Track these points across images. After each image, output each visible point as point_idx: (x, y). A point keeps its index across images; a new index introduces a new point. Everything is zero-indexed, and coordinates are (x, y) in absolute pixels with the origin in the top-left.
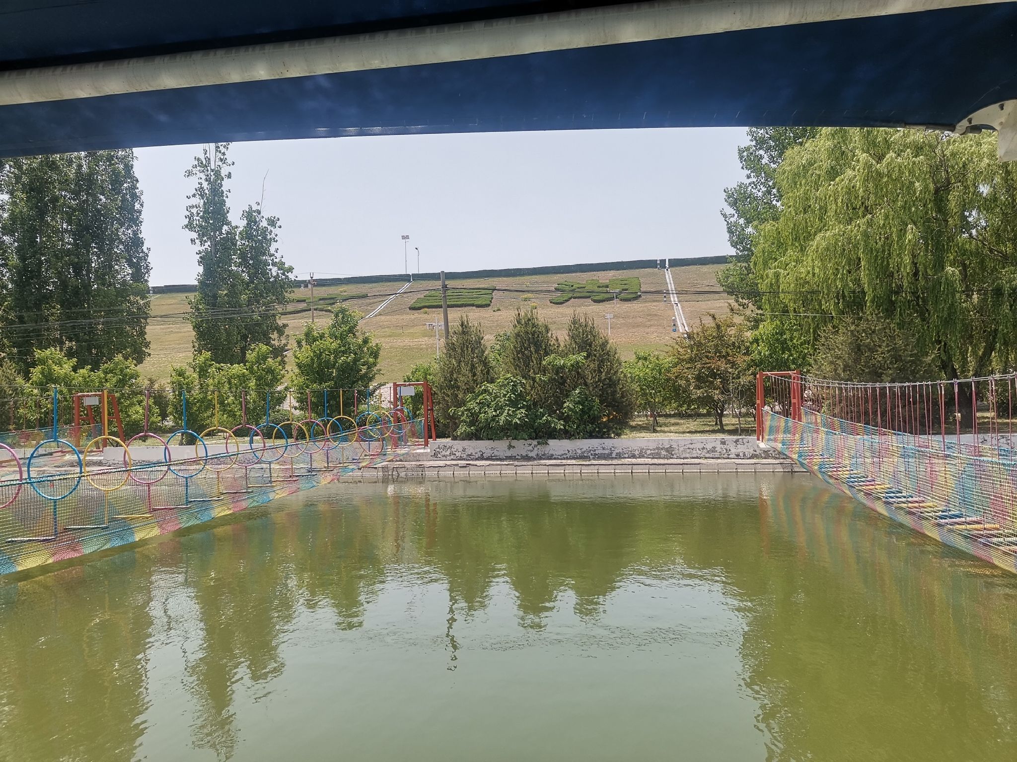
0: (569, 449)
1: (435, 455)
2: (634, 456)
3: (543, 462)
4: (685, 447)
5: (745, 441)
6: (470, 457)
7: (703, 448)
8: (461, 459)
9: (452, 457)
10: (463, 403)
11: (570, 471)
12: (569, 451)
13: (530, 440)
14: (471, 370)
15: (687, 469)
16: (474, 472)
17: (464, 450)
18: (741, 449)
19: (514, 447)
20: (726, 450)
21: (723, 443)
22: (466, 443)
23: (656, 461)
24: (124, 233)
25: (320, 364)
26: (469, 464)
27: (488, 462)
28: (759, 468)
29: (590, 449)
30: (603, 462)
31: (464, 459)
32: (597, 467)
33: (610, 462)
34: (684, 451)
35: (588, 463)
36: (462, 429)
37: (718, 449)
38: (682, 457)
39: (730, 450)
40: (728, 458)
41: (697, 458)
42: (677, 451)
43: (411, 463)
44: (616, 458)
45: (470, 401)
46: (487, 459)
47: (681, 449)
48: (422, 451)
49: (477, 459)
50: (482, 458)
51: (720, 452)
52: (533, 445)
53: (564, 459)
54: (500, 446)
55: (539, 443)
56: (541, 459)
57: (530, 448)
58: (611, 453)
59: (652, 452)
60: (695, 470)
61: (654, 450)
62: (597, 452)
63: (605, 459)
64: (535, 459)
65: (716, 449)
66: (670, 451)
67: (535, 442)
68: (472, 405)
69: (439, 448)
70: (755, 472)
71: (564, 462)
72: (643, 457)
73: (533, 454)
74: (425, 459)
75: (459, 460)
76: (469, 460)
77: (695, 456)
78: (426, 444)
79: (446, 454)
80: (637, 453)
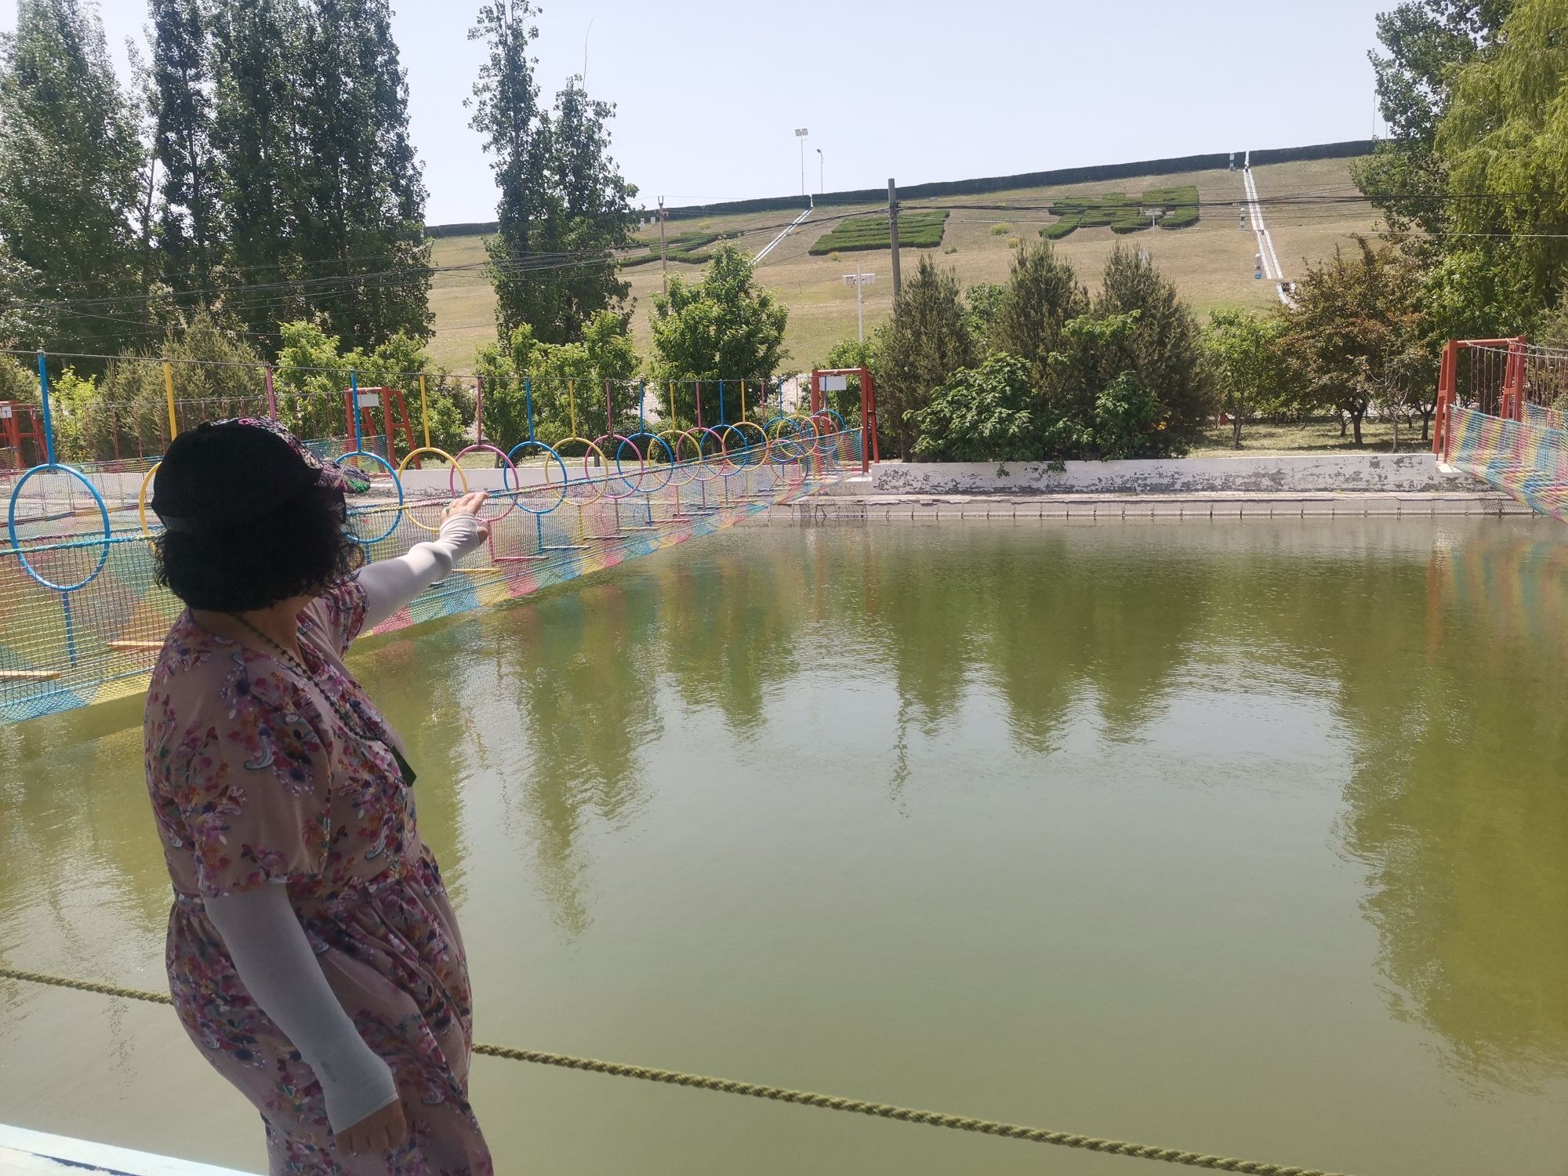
0: (1102, 477)
1: (881, 487)
2: (1212, 488)
3: (1055, 496)
4: (1305, 473)
5: (1414, 461)
6: (936, 489)
7: (1339, 474)
8: (921, 492)
9: (908, 489)
10: (926, 402)
11: (1104, 513)
12: (1100, 480)
13: (1035, 463)
14: (939, 348)
15: (1310, 509)
16: (945, 512)
17: (926, 478)
18: (1406, 475)
19: (1007, 474)
20: (1380, 477)
21: (1375, 464)
22: (929, 467)
23: (1253, 495)
24: (384, 139)
25: (695, 343)
26: (938, 501)
27: (967, 498)
28: (1440, 507)
29: (1138, 475)
30: (1161, 497)
31: (926, 493)
32: (1150, 505)
33: (1173, 497)
34: (1303, 479)
35: (1134, 498)
36: (922, 444)
37: (1365, 475)
38: (1299, 488)
39: (1386, 477)
40: (1382, 490)
41: (1325, 489)
42: (1290, 480)
43: (845, 498)
44: (1181, 491)
45: (936, 399)
46: (965, 492)
47: (1298, 476)
48: (859, 479)
49: (947, 493)
50: (955, 491)
51: (1368, 481)
52: (1040, 471)
53: (1092, 492)
54: (986, 471)
55: (1050, 467)
56: (1052, 492)
57: (1036, 475)
58: (1173, 484)
59: (1246, 480)
60: (1325, 509)
61: (1250, 477)
62: (1148, 482)
63: (1162, 492)
64: (1042, 493)
65: (1361, 476)
66: (1277, 480)
67: (1044, 465)
68: (941, 405)
69: (886, 474)
70: (1433, 514)
71: (1095, 497)
72: (1229, 488)
73: (1041, 485)
74: (864, 491)
75: (918, 493)
76: (934, 494)
77: (1322, 486)
78: (866, 469)
79: (897, 484)
80: (1218, 483)
